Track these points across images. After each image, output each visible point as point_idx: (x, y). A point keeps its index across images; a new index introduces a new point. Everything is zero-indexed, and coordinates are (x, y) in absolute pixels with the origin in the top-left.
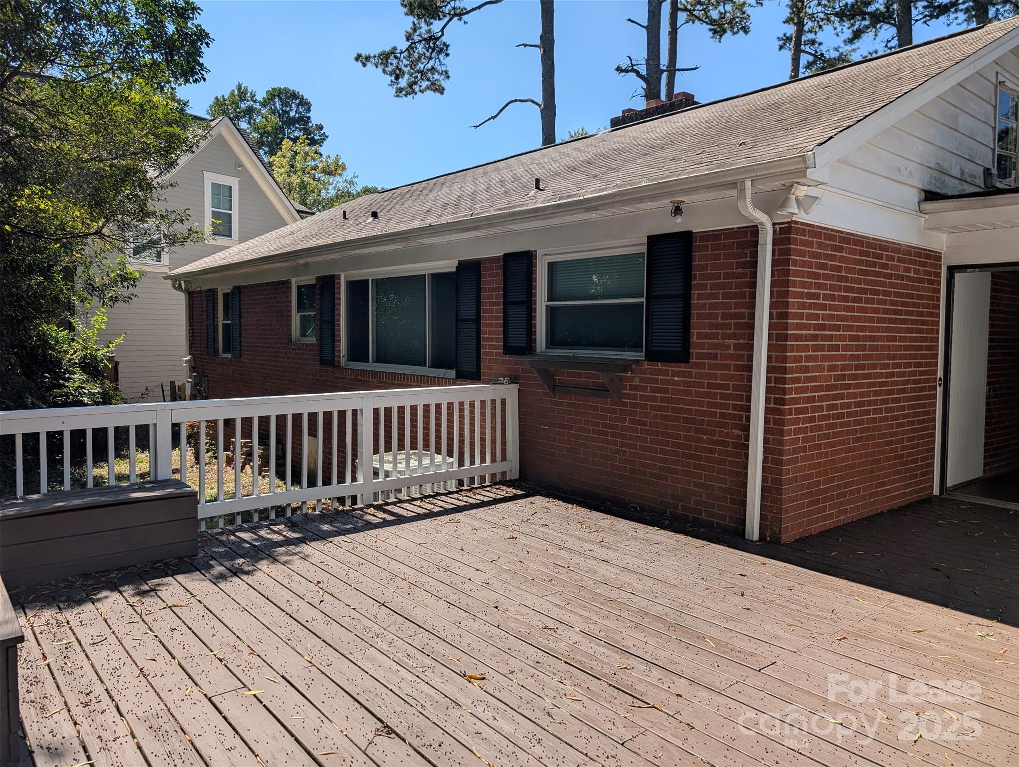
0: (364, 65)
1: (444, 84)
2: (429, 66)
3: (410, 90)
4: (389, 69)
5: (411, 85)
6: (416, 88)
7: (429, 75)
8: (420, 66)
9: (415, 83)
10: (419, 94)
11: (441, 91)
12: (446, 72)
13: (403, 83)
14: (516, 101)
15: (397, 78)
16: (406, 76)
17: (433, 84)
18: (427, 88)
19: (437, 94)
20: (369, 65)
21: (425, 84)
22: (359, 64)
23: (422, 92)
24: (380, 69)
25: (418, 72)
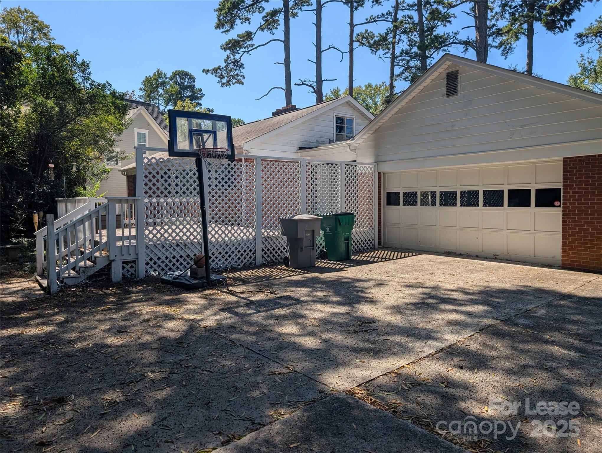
0: (207, 74)
1: (243, 81)
2: (236, 73)
3: (228, 83)
4: (218, 75)
5: (228, 82)
6: (231, 83)
7: (236, 77)
8: (232, 73)
9: (230, 81)
10: (232, 85)
11: (243, 84)
12: (243, 76)
13: (224, 81)
14: (275, 88)
15: (221, 79)
16: (226, 78)
17: (238, 81)
18: (236, 82)
19: (241, 85)
20: (209, 74)
21: (234, 81)
22: (204, 73)
23: (234, 84)
24: (214, 75)
25: (231, 76)
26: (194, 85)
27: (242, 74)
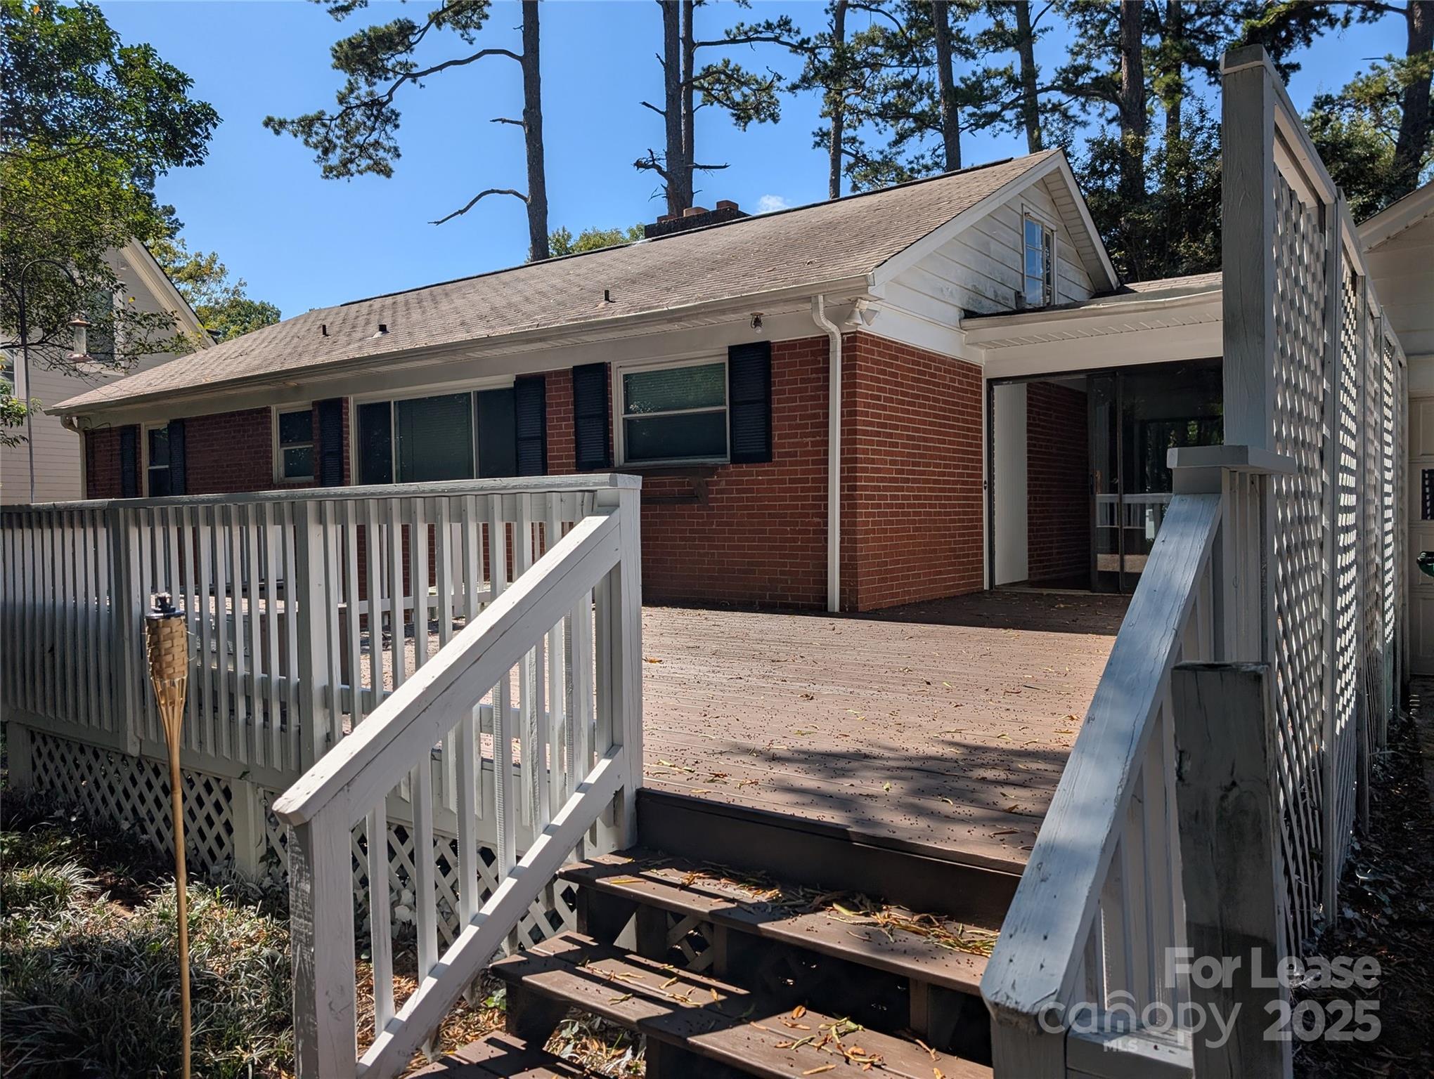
0: (277, 133)
1: (392, 163)
2: (371, 139)
3: (343, 169)
4: (314, 139)
5: (345, 163)
6: (353, 167)
7: (371, 150)
8: (359, 139)
9: (352, 161)
10: (357, 175)
11: (388, 173)
12: (396, 149)
13: (334, 159)
14: (493, 191)
15: (326, 152)
16: (339, 151)
17: (376, 163)
18: (369, 168)
19: (383, 177)
20: (284, 132)
21: (365, 163)
22: (270, 130)
23: (361, 173)
24: (301, 138)
25: (356, 146)
26: (152, 196)
27: (392, 144)
